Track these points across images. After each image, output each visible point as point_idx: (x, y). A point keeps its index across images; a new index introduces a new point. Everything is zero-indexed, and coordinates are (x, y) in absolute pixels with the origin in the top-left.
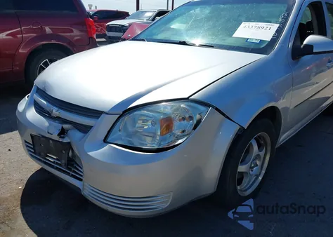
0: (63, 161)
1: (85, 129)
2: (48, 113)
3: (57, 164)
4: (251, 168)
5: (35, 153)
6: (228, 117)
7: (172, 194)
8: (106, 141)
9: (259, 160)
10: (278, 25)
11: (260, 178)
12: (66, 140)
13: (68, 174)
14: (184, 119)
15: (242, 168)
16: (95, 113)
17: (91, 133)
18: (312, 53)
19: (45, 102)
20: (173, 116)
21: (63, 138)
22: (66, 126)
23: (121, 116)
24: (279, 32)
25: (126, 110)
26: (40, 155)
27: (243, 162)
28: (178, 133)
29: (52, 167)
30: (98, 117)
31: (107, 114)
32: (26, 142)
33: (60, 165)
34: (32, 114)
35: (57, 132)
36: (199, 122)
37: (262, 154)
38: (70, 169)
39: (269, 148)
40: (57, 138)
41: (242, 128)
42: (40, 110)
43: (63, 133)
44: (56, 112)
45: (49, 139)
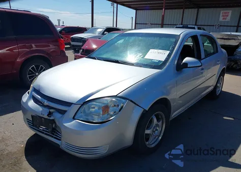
0: (50, 130)
1: (63, 112)
2: (41, 103)
3: (46, 131)
4: (153, 131)
5: (33, 126)
6: (138, 105)
7: (108, 145)
8: (74, 118)
9: (159, 127)
10: (169, 52)
11: (160, 138)
12: (52, 118)
13: (52, 137)
14: (115, 106)
15: (147, 132)
16: (68, 104)
17: (66, 114)
18: (187, 67)
19: (40, 97)
20: (109, 105)
21: (50, 117)
22: (52, 110)
23: (82, 105)
24: (169, 55)
25: (85, 102)
26: (36, 127)
27: (148, 128)
28: (112, 113)
29: (43, 133)
30: (70, 106)
31: (75, 104)
32: (27, 119)
33: (48, 132)
34: (31, 104)
35: (47, 114)
36: (122, 108)
37: (160, 123)
38: (54, 134)
39: (164, 121)
40: (46, 117)
41: (145, 110)
42: (36, 101)
43: (50, 114)
44: (46, 103)
45: (42, 117)
